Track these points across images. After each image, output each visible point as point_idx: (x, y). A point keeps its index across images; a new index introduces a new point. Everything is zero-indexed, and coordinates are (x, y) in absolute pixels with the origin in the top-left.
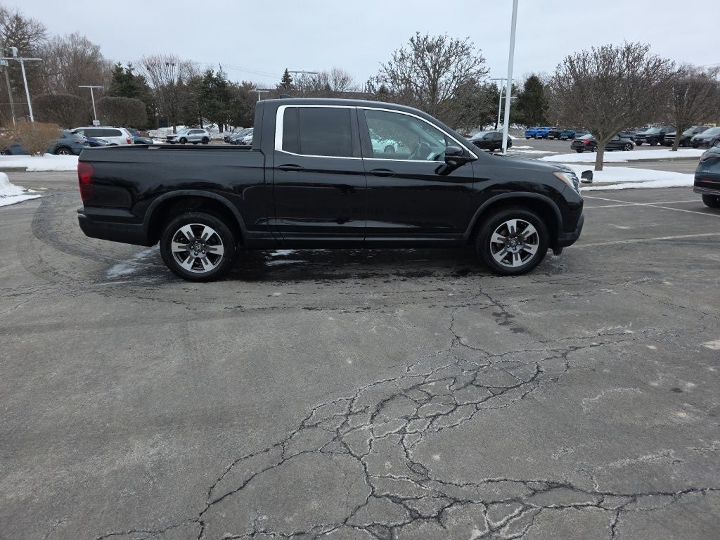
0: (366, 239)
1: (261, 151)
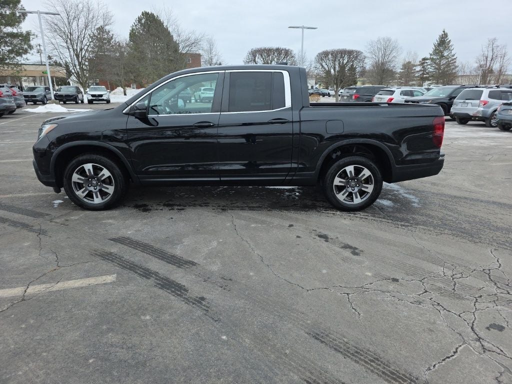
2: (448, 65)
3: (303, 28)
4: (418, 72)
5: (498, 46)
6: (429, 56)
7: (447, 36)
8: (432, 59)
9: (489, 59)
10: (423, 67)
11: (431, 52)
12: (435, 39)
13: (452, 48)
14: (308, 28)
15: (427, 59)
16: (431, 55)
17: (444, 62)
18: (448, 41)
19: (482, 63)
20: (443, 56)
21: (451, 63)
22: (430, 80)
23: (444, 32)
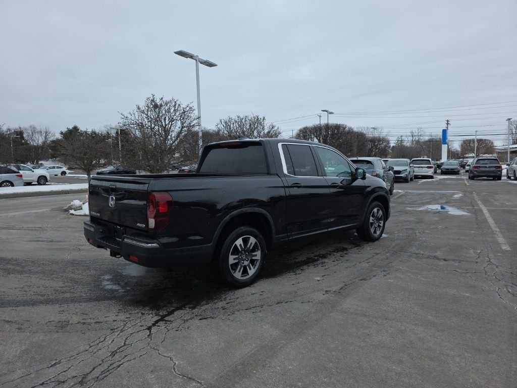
0: (329, 230)
1: (278, 175)
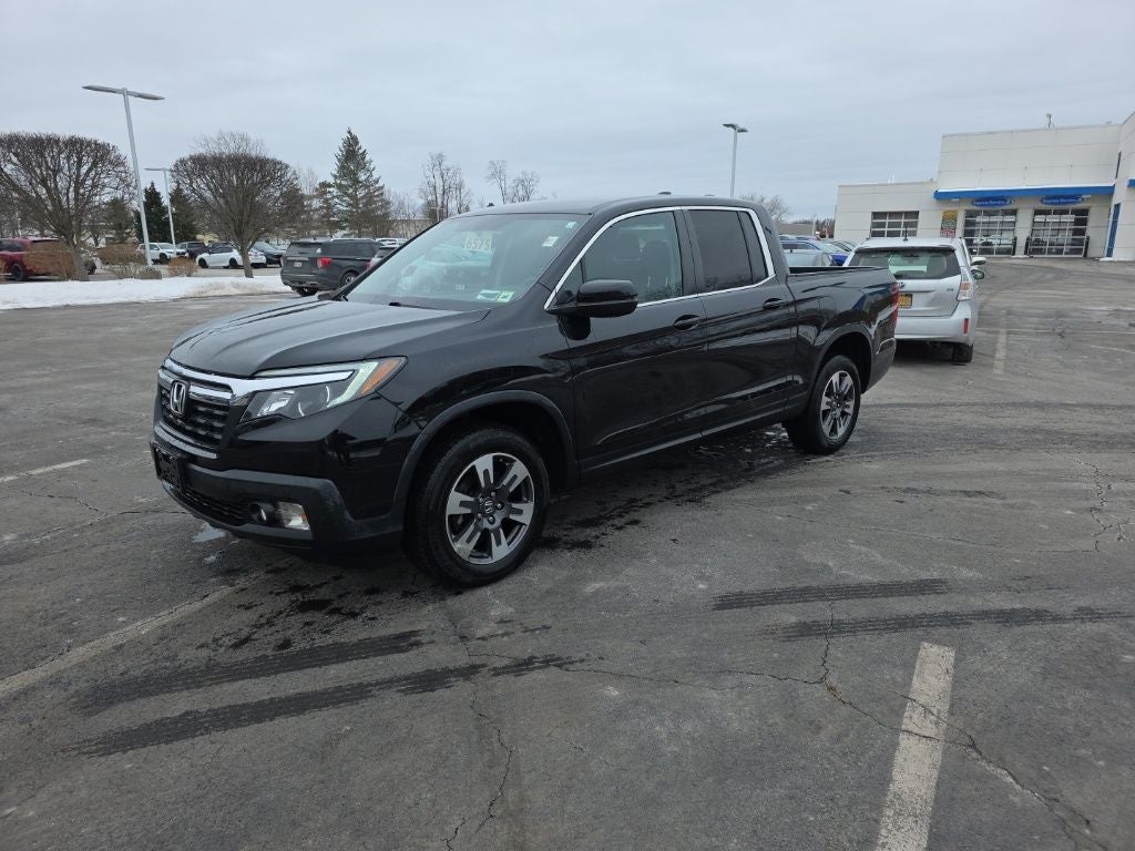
2: (370, 198)
3: (126, 93)
4: (316, 210)
5: (448, 170)
6: (331, 180)
7: (357, 143)
8: (340, 187)
9: (439, 191)
10: (326, 201)
11: (335, 172)
12: (336, 147)
13: (372, 167)
14: (140, 96)
15: (330, 186)
16: (335, 177)
17: (361, 193)
18: (361, 151)
19: (430, 198)
20: (356, 181)
21: (375, 195)
22: (343, 228)
23: (349, 132)
